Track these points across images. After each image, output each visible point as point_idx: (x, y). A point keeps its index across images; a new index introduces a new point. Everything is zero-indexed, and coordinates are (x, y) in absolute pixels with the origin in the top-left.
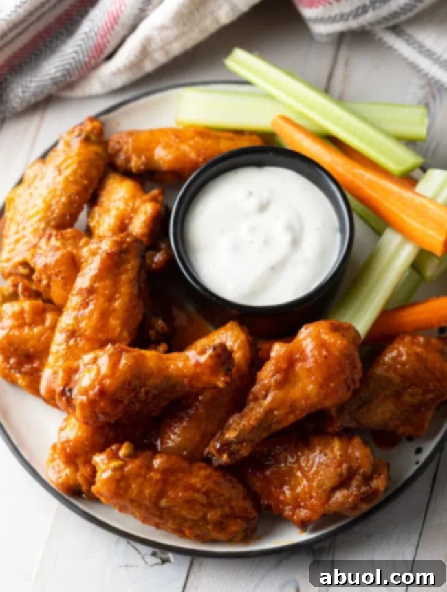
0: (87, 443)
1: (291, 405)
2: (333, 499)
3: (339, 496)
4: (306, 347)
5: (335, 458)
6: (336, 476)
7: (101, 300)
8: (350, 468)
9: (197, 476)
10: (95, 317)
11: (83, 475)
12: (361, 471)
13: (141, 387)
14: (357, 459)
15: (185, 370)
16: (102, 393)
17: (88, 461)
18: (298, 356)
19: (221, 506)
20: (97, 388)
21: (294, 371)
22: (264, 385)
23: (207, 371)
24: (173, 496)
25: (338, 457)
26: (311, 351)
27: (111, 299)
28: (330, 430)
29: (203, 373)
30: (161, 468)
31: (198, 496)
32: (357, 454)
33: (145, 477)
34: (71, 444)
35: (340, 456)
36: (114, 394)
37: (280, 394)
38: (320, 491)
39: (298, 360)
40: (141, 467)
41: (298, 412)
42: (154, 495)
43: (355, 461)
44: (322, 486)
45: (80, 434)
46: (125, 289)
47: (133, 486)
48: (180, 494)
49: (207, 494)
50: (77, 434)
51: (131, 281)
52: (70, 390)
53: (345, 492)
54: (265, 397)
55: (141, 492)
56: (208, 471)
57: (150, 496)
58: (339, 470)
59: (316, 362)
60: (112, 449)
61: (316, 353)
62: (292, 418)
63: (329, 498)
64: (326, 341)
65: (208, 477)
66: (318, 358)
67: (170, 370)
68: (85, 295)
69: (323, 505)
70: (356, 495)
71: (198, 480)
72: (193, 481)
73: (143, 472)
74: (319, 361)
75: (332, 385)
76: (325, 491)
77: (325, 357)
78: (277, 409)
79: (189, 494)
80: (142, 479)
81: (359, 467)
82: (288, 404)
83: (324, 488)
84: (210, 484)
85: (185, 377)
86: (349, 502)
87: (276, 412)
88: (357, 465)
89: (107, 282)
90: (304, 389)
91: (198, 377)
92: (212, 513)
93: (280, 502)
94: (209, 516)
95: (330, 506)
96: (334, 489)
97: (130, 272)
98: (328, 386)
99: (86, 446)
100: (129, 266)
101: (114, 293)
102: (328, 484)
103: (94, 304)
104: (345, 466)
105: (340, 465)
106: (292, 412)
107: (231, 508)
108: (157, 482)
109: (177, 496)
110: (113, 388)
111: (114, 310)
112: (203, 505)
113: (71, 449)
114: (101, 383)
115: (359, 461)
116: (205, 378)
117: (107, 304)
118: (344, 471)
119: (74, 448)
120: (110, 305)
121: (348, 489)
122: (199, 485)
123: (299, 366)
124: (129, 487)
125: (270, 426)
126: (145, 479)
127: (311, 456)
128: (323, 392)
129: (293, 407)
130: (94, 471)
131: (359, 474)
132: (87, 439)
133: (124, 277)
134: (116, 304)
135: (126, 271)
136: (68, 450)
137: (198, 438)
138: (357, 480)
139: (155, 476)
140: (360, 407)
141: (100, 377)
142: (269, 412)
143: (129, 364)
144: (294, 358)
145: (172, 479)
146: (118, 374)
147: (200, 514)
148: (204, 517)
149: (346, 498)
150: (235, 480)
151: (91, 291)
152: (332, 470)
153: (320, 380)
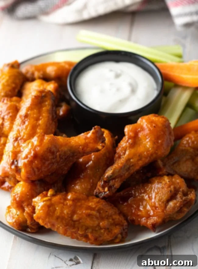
0: (28, 193)
1: (139, 156)
2: (168, 207)
3: (171, 204)
4: (143, 124)
5: (166, 183)
6: (168, 192)
7: (32, 120)
8: (175, 188)
9: (92, 202)
10: (29, 128)
11: (27, 213)
12: (181, 190)
13: (57, 152)
14: (178, 183)
15: (80, 142)
16: (36, 156)
17: (30, 204)
18: (139, 129)
19: (107, 218)
20: (33, 152)
21: (139, 138)
22: (123, 147)
23: (92, 141)
24: (80, 213)
25: (168, 183)
26: (146, 125)
27: (37, 119)
28: (161, 173)
29: (90, 143)
30: (72, 199)
31: (94, 213)
32: (178, 181)
33: (63, 203)
34: (19, 195)
35: (169, 181)
36: (42, 156)
37: (133, 150)
38: (160, 203)
39: (140, 131)
40: (61, 199)
41: (143, 159)
42: (69, 213)
43: (177, 184)
44: (161, 199)
45: (24, 189)
46: (45, 114)
47: (57, 208)
48: (84, 212)
49: (99, 211)
50: (22, 190)
51: (48, 111)
52: (17, 161)
53: (175, 201)
54: (124, 154)
55: (62, 212)
56: (98, 200)
57: (67, 213)
58: (169, 189)
59: (150, 130)
60: (43, 194)
61: (149, 126)
62: (141, 163)
63: (166, 207)
64: (153, 120)
65: (98, 202)
66: (150, 128)
67: (72, 143)
68: (23, 118)
69: (163, 211)
70: (181, 202)
71: (93, 203)
72: (90, 204)
73: (62, 201)
74: (152, 129)
75: (160, 141)
76: (163, 202)
77: (155, 127)
78: (132, 158)
79: (89, 211)
80: (62, 205)
81: (180, 188)
82: (138, 155)
83: (162, 201)
84: (100, 206)
85: (80, 146)
86: (177, 206)
87: (131, 160)
88: (178, 186)
89: (35, 111)
90: (145, 146)
91: (87, 145)
92: (103, 222)
93: (139, 216)
94: (101, 224)
95: (167, 211)
96: (168, 201)
97: (47, 106)
98: (158, 142)
99: (28, 195)
100: (47, 103)
101: (40, 116)
102: (165, 198)
103: (28, 122)
104: (172, 187)
105: (169, 186)
106: (140, 159)
107: (113, 219)
108: (71, 206)
109: (82, 212)
110: (42, 152)
111: (39, 125)
112: (97, 218)
113: (19, 198)
114: (34, 150)
115: (180, 184)
116: (91, 145)
117: (35, 122)
118: (172, 189)
119: (21, 197)
120: (37, 123)
121: (176, 200)
122: (94, 206)
123: (140, 135)
124: (55, 210)
125: (129, 169)
126: (64, 204)
127: (153, 186)
128: (155, 146)
129: (140, 156)
130: (34, 208)
131: (180, 191)
132: (28, 192)
133: (44, 109)
134: (40, 122)
135: (46, 106)
136: (18, 199)
137: (89, 187)
138: (180, 194)
139: (69, 203)
140: (175, 163)
141: (34, 147)
142: (128, 160)
143: (49, 139)
144: (137, 131)
145: (79, 204)
146: (43, 145)
147: (97, 222)
148: (99, 225)
149: (176, 204)
150: (113, 205)
151: (26, 116)
152: (166, 189)
153: (153, 139)
